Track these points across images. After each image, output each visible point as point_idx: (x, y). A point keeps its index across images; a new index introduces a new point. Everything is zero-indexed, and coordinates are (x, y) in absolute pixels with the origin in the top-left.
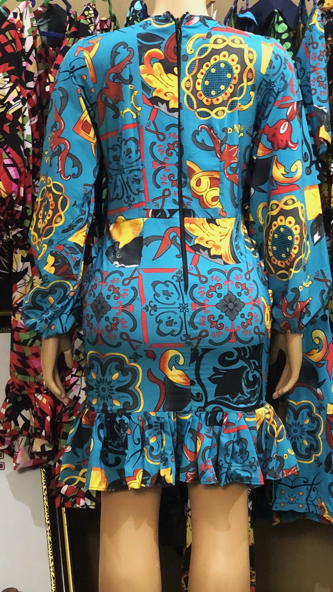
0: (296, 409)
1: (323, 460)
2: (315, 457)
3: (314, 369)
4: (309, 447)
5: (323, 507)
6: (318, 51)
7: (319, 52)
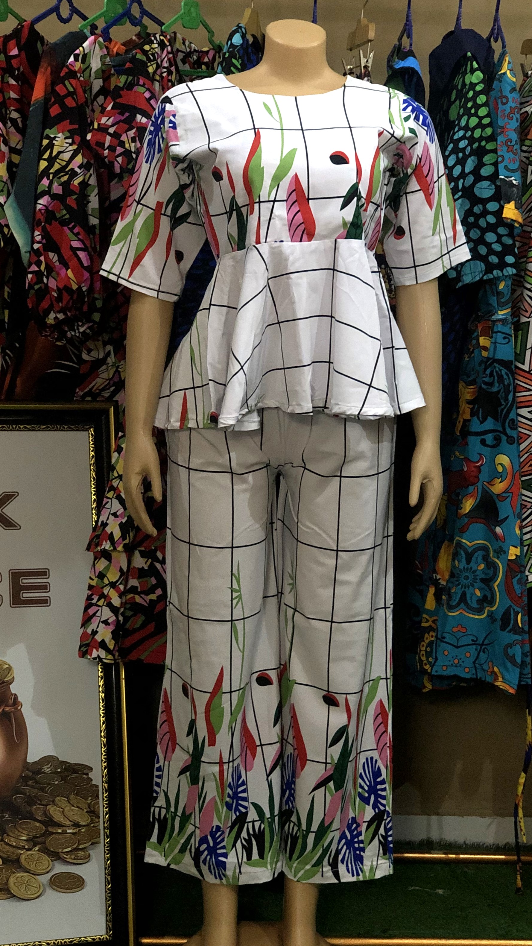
0: (470, 550)
1: (499, 616)
2: (488, 610)
3: (495, 503)
4: (481, 598)
5: (496, 675)
6: (507, 108)
7: (509, 109)
